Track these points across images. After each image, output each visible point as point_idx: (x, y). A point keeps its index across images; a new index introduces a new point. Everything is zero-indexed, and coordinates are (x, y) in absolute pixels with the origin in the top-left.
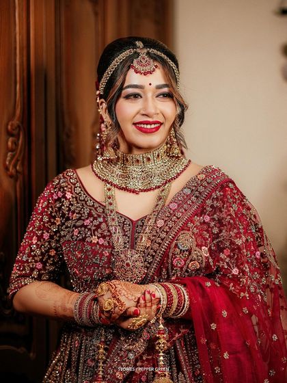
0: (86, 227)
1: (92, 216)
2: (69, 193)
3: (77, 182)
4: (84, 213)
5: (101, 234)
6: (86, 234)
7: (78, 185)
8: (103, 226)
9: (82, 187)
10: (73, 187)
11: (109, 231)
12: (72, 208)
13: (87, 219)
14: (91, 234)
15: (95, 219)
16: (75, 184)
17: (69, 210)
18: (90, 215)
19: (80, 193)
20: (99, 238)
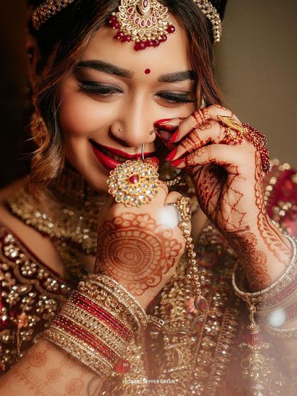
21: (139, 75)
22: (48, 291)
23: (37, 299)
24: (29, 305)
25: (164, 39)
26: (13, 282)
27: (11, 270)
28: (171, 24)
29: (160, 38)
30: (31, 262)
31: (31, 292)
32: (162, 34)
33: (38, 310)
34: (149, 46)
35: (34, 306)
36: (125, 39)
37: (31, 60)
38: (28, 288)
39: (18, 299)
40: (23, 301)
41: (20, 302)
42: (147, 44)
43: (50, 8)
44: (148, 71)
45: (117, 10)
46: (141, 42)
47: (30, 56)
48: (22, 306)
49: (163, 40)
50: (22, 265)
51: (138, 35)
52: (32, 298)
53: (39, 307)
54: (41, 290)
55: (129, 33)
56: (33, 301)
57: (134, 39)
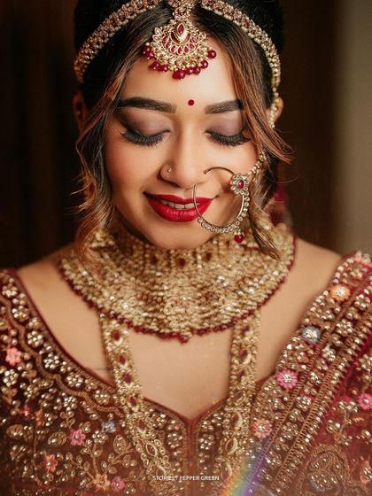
0: (76, 450)
1: (86, 418)
2: (14, 351)
3: (31, 316)
4: (64, 409)
5: (118, 466)
6: (78, 471)
7: (34, 322)
8: (120, 442)
9: (45, 329)
10: (22, 330)
11: (135, 456)
12: (30, 392)
13: (75, 427)
14: (91, 471)
15: (96, 426)
16: (25, 323)
17: (20, 396)
18: (81, 416)
19: (41, 347)
20: (111, 477)
21: (182, 107)
22: (69, 387)
23: (56, 395)
24: (48, 402)
25: (205, 65)
26: (34, 374)
27: (32, 360)
28: (210, 49)
29: (200, 65)
30: (55, 353)
31: (52, 388)
32: (202, 60)
33: (55, 408)
34: (189, 74)
35: (52, 402)
36: (161, 68)
37: (81, 116)
38: (50, 384)
39: (38, 394)
40: (43, 396)
41: (39, 397)
42: (187, 72)
43: (87, 52)
44: (191, 103)
45: (151, 40)
46: (180, 71)
47: (79, 113)
48: (40, 401)
49: (203, 67)
50: (45, 356)
51: (176, 63)
52: (52, 394)
53: (57, 405)
54: (62, 386)
55: (166, 62)
56: (52, 398)
57: (172, 69)
